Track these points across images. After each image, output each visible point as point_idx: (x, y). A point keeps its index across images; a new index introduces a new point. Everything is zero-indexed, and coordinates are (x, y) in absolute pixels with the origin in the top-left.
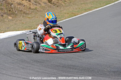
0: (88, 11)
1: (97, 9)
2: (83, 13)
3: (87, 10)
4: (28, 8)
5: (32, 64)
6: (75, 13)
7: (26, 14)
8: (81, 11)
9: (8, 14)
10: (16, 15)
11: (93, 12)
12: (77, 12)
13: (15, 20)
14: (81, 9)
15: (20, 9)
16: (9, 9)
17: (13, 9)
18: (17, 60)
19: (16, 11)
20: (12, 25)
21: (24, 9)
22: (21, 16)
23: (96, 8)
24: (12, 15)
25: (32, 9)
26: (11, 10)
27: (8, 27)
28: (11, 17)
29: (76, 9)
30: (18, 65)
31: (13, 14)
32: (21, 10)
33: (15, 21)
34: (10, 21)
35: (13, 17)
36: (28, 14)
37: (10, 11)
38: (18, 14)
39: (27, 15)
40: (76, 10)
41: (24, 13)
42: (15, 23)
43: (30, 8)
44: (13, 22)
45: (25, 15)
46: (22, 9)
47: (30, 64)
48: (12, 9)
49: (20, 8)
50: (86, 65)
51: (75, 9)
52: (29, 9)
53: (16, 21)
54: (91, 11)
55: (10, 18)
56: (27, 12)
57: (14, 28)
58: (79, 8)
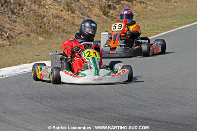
0: (168, 30)
1: (183, 27)
2: (159, 33)
3: (166, 29)
4: (70, 24)
5: (77, 116)
6: (146, 32)
7: (66, 33)
8: (155, 30)
9: (37, 32)
10: (51, 34)
11: (175, 31)
12: (150, 30)
13: (48, 43)
14: (155, 26)
15: (58, 25)
16: (39, 25)
17: (46, 25)
18: (51, 108)
19: (50, 29)
20: (44, 51)
21: (64, 25)
22: (58, 36)
23: (181, 25)
24: (43, 35)
25: (77, 25)
26: (43, 26)
27: (37, 53)
28: (42, 37)
29: (148, 26)
30: (54, 115)
31: (46, 33)
32: (59, 27)
33: (49, 45)
34: (41, 44)
35: (45, 38)
36: (70, 33)
37: (41, 27)
38: (55, 33)
39: (69, 35)
40: (148, 29)
41: (64, 31)
42: (49, 47)
43: (73, 23)
44: (45, 45)
45: (64, 35)
46: (61, 25)
47: (72, 114)
48: (44, 24)
49: (57, 23)
50: (164, 117)
51: (146, 26)
52: (72, 25)
53: (51, 45)
54: (172, 31)
55: (41, 39)
56: (69, 30)
57: (47, 56)
58: (153, 25)
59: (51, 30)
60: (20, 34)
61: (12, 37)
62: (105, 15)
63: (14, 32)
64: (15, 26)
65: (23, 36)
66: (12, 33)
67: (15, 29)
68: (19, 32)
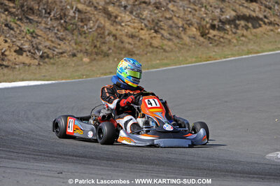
9: (87, 52)
25: (156, 48)
43: (151, 45)
52: (148, 46)
59: (111, 51)
60: (62, 53)
61: (48, 57)
62: (202, 36)
63: (54, 51)
64: (60, 45)
65: (65, 56)
66: (50, 53)
67: (56, 48)
68: (61, 51)
